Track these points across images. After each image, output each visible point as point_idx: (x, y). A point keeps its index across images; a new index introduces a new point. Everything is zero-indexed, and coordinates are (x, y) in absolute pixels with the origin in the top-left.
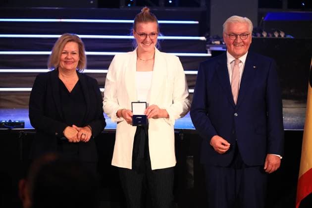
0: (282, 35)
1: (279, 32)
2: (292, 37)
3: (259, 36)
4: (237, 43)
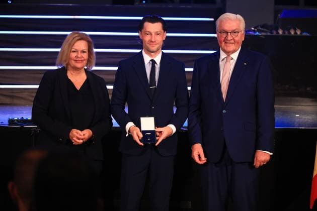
0: (299, 32)
1: (295, 30)
2: (308, 35)
3: (275, 33)
4: (227, 40)
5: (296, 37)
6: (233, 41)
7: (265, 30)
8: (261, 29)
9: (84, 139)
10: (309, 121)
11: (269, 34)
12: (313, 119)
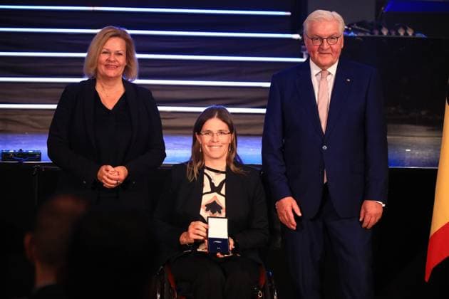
0: (410, 33)
1: (405, 29)
2: (424, 36)
3: (376, 33)
4: (323, 49)
5: (406, 39)
6: (330, 51)
7: (363, 29)
8: (357, 27)
9: (119, 179)
10: (425, 158)
11: (368, 35)
12: (429, 156)
